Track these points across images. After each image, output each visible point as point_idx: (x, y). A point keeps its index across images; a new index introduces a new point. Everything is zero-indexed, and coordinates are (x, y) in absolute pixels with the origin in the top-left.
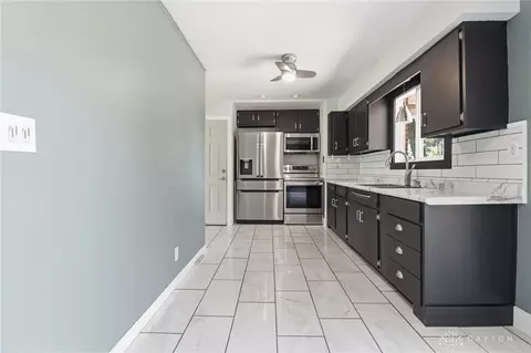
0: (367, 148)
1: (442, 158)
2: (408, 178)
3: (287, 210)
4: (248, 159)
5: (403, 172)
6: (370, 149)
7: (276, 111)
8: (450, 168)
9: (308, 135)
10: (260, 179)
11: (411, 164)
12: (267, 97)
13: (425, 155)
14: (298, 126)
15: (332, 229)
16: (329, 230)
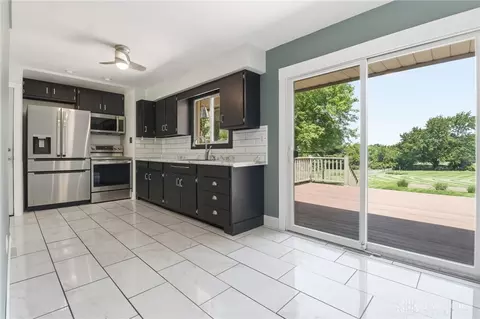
0: (176, 132)
1: (227, 142)
2: (207, 154)
3: (94, 189)
4: (44, 137)
6: (179, 133)
7: (77, 88)
8: (232, 148)
9: (113, 117)
10: (61, 158)
11: (209, 146)
12: (74, 73)
13: (216, 139)
14: (103, 107)
15: (143, 200)
16: (140, 201)
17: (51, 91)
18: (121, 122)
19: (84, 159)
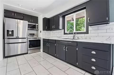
0: (59, 28)
2: (74, 36)
3: (29, 49)
4: (11, 30)
5: (72, 35)
6: (60, 29)
7: (23, 14)
8: (88, 34)
9: (35, 24)
10: (18, 38)
14: (31, 20)
15: (45, 52)
16: (44, 53)
17: (14, 14)
18: (37, 26)
19: (25, 38)
